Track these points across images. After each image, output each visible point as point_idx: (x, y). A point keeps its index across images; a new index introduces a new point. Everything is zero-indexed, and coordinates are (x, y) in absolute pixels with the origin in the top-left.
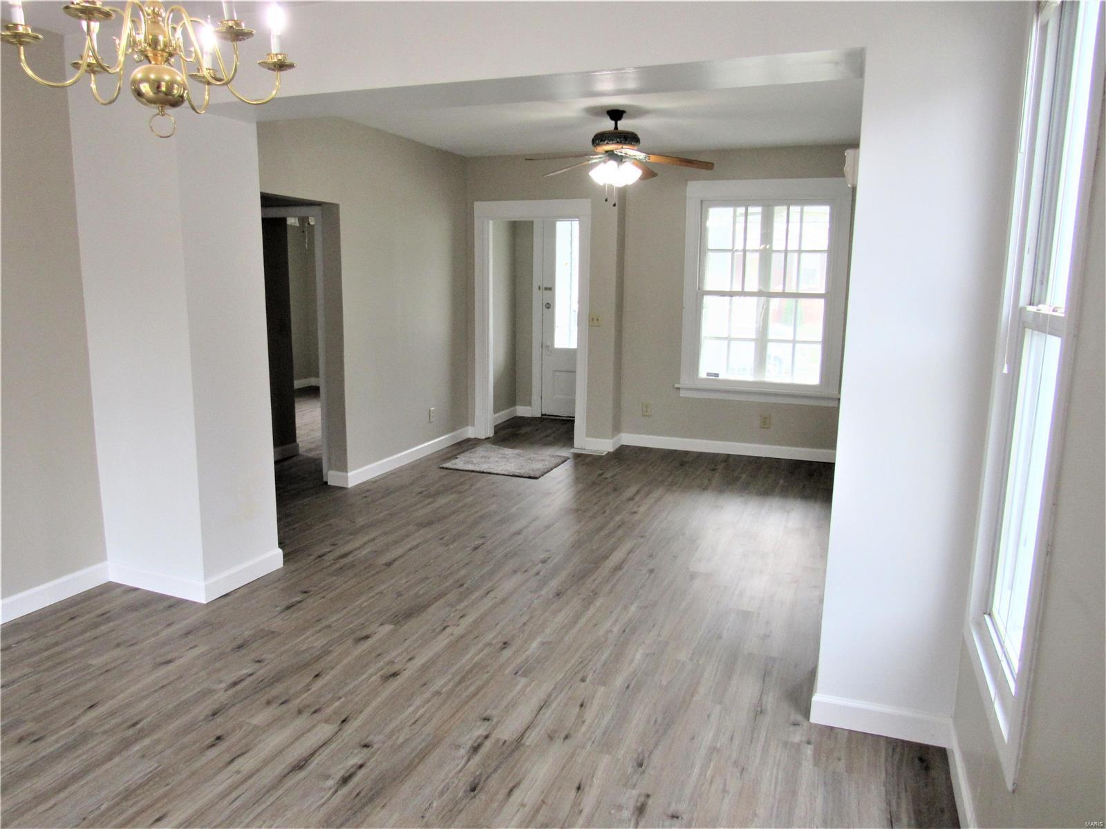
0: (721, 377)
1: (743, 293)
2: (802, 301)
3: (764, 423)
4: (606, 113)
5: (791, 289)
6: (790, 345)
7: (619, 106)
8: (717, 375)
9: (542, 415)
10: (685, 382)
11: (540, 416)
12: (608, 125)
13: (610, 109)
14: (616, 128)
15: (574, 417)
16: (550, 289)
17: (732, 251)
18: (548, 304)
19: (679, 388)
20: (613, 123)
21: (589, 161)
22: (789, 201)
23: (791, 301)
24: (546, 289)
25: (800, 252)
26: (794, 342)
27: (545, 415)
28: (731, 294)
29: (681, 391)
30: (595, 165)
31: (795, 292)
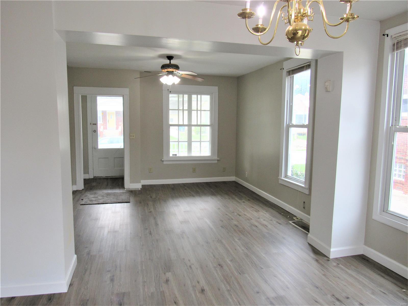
0: (177, 156)
1: (183, 125)
2: (202, 127)
3: (194, 171)
4: (166, 57)
5: (199, 123)
6: (199, 143)
7: (171, 55)
8: (176, 155)
9: (94, 177)
10: (165, 158)
11: (93, 177)
12: (167, 62)
13: (168, 55)
14: (170, 63)
15: (124, 176)
16: (95, 124)
17: (178, 110)
18: (95, 130)
19: (163, 161)
20: (169, 61)
21: (158, 74)
22: (197, 93)
23: (199, 127)
24: (94, 124)
25: (201, 110)
26: (200, 142)
27: (95, 177)
28: (179, 125)
29: (164, 162)
30: (162, 76)
31: (200, 124)
